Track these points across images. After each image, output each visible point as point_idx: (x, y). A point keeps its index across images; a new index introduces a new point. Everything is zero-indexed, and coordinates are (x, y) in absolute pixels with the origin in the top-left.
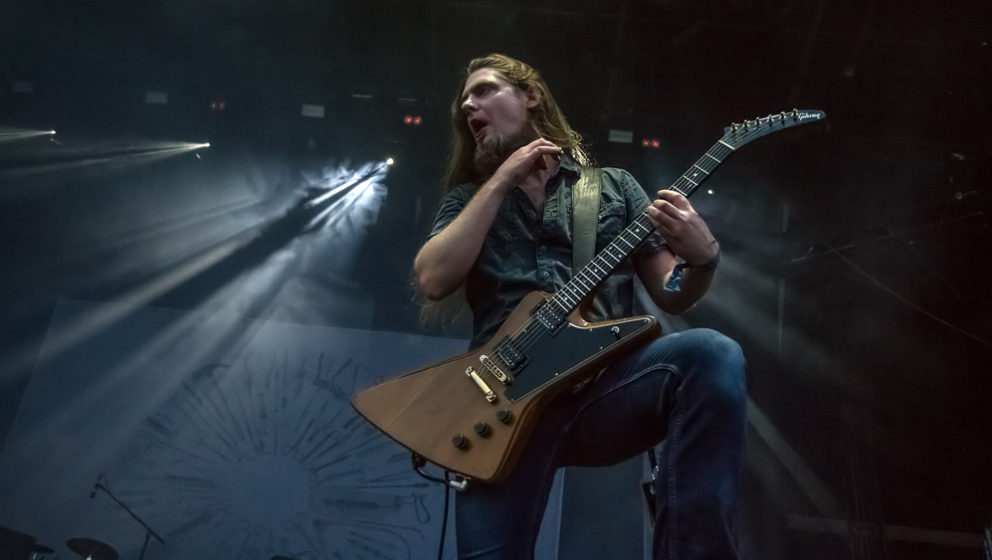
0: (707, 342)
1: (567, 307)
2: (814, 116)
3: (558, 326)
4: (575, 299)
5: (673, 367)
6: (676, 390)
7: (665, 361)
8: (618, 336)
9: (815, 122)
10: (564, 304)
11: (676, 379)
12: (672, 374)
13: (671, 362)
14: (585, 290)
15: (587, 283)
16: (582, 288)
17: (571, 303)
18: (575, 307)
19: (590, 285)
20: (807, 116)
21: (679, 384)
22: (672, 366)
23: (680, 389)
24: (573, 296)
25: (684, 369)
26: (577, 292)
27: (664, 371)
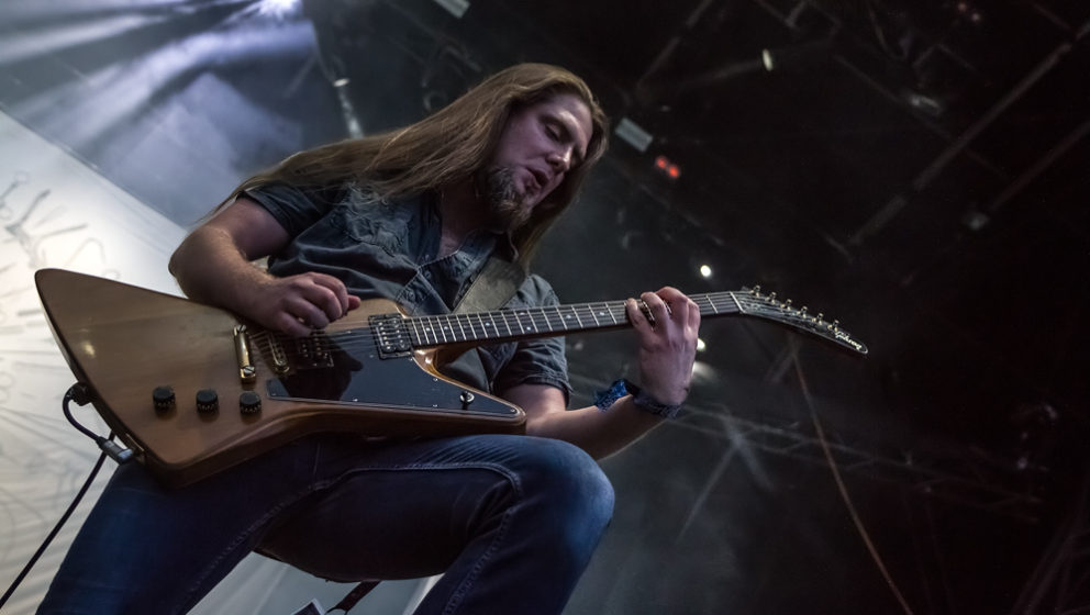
0: (579, 469)
1: (423, 339)
2: (854, 343)
3: (397, 351)
4: (440, 337)
5: (514, 476)
6: (504, 509)
7: (505, 464)
8: (465, 405)
9: (851, 351)
10: (422, 334)
11: (508, 494)
12: (510, 482)
13: (514, 469)
14: (459, 335)
15: (468, 330)
16: (457, 330)
17: (431, 338)
18: (433, 345)
19: (468, 332)
20: (846, 338)
21: (511, 503)
22: (514, 474)
23: (512, 511)
24: (438, 332)
25: (529, 488)
26: (447, 332)
27: (499, 476)
